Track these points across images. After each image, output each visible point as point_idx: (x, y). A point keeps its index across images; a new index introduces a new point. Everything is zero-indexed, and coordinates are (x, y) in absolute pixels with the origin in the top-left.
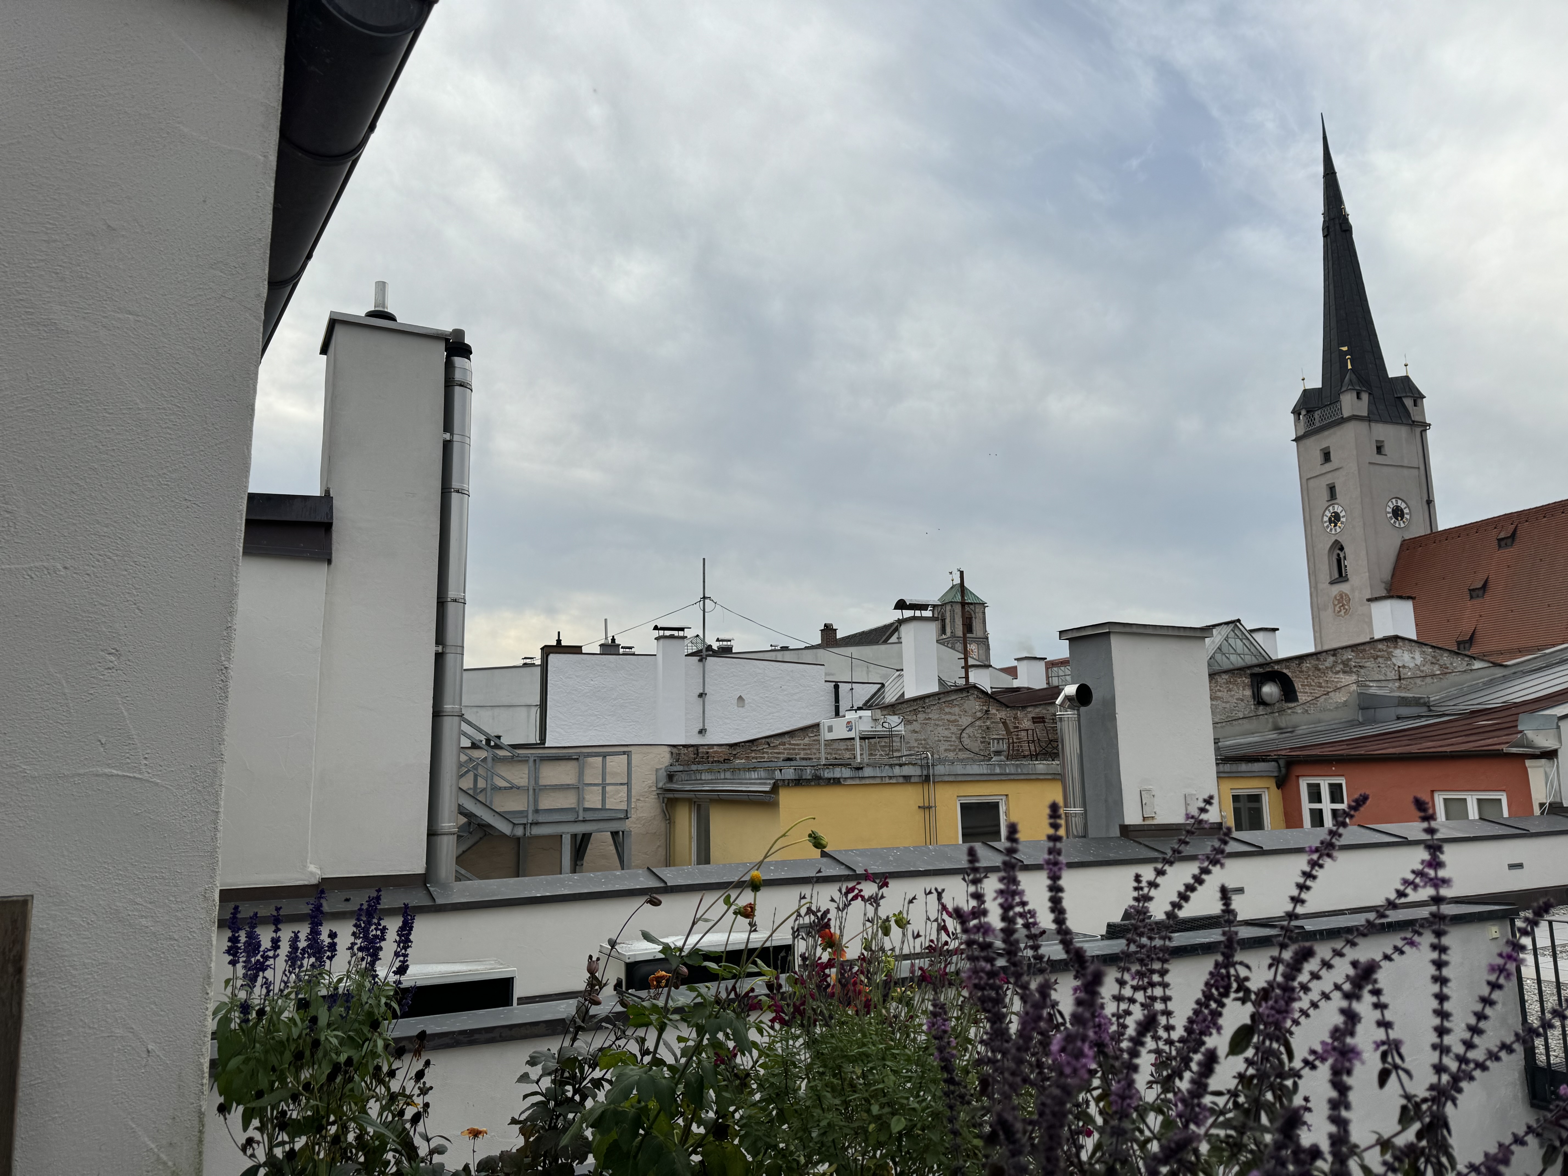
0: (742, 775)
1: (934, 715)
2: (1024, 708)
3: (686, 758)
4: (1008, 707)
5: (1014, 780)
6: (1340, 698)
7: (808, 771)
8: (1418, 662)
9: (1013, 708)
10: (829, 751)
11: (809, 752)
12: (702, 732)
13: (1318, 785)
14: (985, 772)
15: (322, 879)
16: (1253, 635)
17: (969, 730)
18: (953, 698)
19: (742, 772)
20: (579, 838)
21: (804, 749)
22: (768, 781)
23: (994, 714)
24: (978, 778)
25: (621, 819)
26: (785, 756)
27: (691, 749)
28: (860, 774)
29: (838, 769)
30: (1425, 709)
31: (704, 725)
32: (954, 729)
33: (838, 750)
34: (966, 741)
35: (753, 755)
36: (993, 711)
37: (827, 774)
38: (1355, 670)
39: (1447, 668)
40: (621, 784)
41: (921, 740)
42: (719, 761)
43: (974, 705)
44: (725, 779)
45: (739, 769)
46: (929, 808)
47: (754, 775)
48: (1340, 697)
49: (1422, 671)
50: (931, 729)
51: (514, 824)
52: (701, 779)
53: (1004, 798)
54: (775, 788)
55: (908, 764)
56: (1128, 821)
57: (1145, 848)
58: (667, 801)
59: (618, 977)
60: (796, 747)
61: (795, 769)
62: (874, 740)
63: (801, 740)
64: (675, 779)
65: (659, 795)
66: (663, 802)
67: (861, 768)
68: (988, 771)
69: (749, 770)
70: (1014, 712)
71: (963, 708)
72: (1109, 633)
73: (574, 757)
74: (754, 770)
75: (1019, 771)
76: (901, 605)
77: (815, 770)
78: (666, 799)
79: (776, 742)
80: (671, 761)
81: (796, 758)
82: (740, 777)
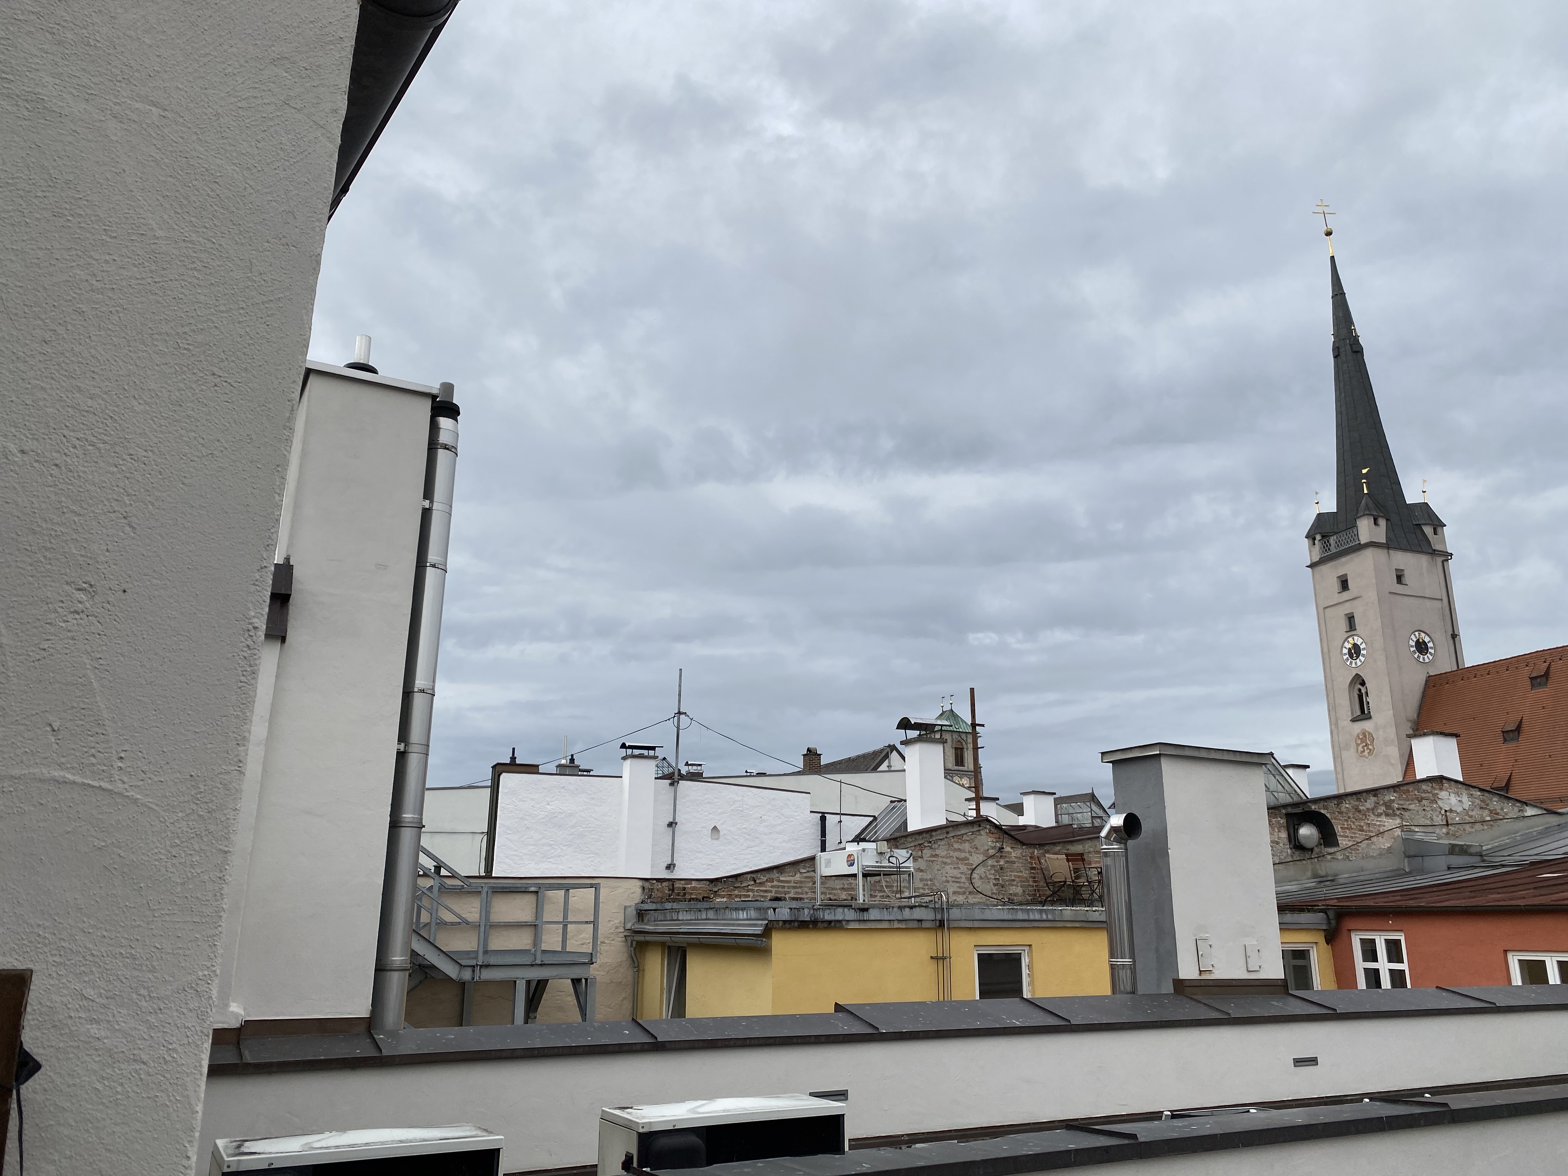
1: (942, 852)
2: (1041, 845)
3: (660, 895)
4: (1023, 844)
5: (1038, 927)
7: (806, 911)
8: (1466, 806)
9: (1028, 846)
10: (824, 890)
11: (799, 890)
12: (670, 867)
13: (1374, 941)
14: (1006, 917)
15: (246, 1021)
16: (1290, 771)
17: (980, 871)
18: (963, 832)
19: (727, 911)
20: (533, 985)
21: (795, 887)
22: (760, 922)
23: (1009, 853)
24: (998, 924)
25: (584, 964)
26: (773, 894)
27: (665, 884)
28: (866, 916)
29: (840, 910)
30: (1478, 859)
31: (673, 860)
32: (963, 868)
33: (833, 889)
34: (977, 883)
35: (736, 892)
36: (1008, 849)
37: (828, 916)
38: (1398, 812)
39: (1498, 814)
40: (587, 922)
41: (927, 880)
42: (697, 899)
43: (986, 841)
44: (707, 919)
45: (723, 909)
46: (943, 958)
47: (742, 915)
48: (1384, 844)
49: (1471, 817)
50: (938, 867)
51: (461, 965)
52: (677, 920)
53: (1027, 949)
54: (768, 931)
55: (920, 906)
56: (1183, 975)
57: (1206, 1008)
58: (636, 945)
59: (627, 1152)
60: (786, 885)
61: (791, 909)
62: (878, 878)
63: (792, 876)
64: (646, 919)
65: (627, 938)
66: (631, 947)
67: (864, 910)
68: (1010, 917)
69: (736, 909)
70: (1031, 851)
71: (973, 844)
72: (1159, 755)
73: (533, 889)
74: (743, 909)
75: (1044, 917)
76: (905, 724)
77: (812, 912)
78: (634, 943)
79: (763, 878)
80: (642, 898)
81: (785, 898)
82: (725, 917)
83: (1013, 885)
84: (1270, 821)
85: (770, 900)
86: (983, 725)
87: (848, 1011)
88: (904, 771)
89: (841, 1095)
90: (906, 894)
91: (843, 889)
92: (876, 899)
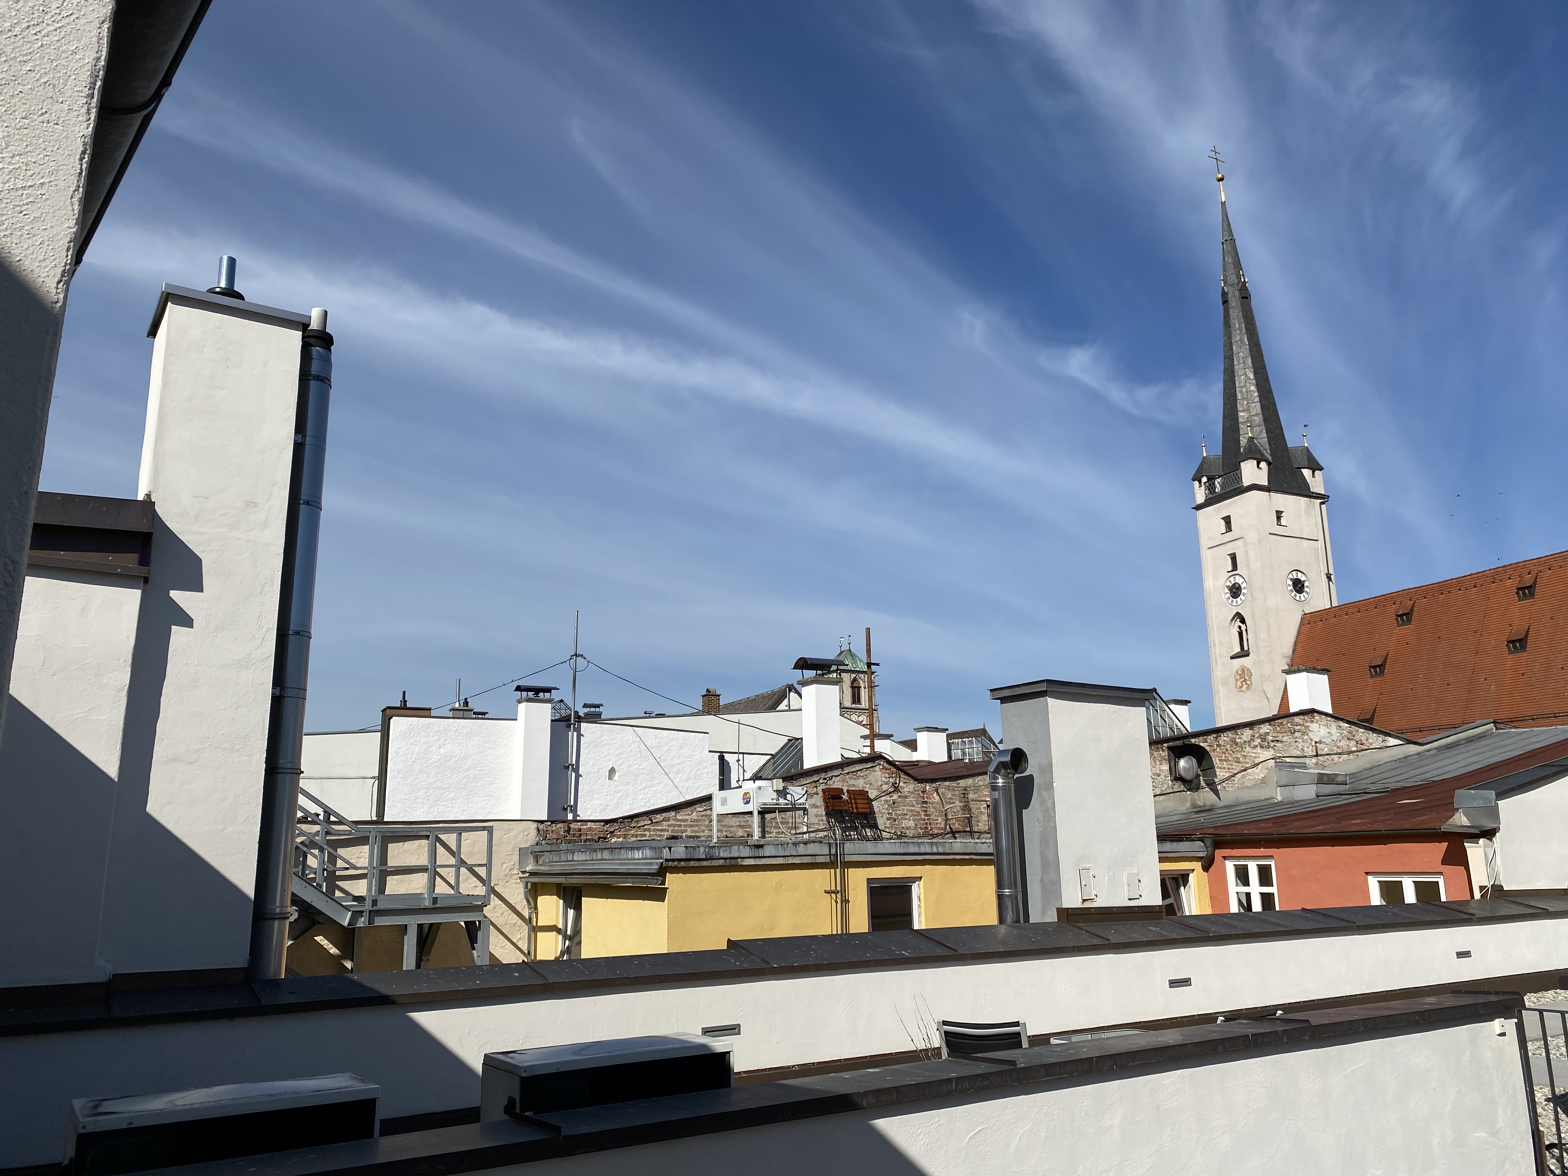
0: (624, 854)
2: (932, 781)
3: (555, 836)
4: (915, 779)
5: (929, 860)
6: (1259, 776)
7: (702, 849)
8: (1334, 738)
9: (920, 781)
10: (720, 827)
11: (696, 829)
13: (1245, 868)
14: (898, 851)
15: (113, 975)
18: (857, 768)
19: (623, 851)
20: (426, 929)
21: (691, 826)
22: (655, 861)
23: (902, 788)
24: (890, 858)
25: (478, 906)
26: (670, 833)
27: (559, 825)
28: (761, 853)
29: (736, 847)
35: (633, 832)
36: (901, 784)
37: (722, 855)
38: (1272, 744)
39: (1363, 744)
40: (480, 865)
42: (593, 840)
43: (880, 776)
44: (602, 860)
45: (620, 848)
46: (836, 892)
47: (638, 854)
48: (1258, 773)
49: (1339, 747)
51: (350, 911)
52: (573, 860)
53: (917, 881)
54: (662, 870)
55: (814, 842)
56: (1066, 905)
57: (1088, 934)
58: (531, 886)
59: (510, 1097)
60: (682, 823)
61: (686, 847)
62: (772, 815)
63: (690, 815)
64: (541, 860)
65: (521, 879)
66: (526, 887)
67: (759, 846)
68: (902, 851)
69: (632, 849)
70: (923, 785)
71: (867, 780)
72: (1047, 690)
73: (425, 833)
74: (638, 849)
75: (935, 850)
76: (803, 664)
77: (707, 850)
78: (529, 884)
79: (659, 817)
80: (538, 839)
81: (682, 836)
82: (621, 857)
83: (906, 819)
84: (1152, 754)
85: (667, 839)
86: (878, 664)
87: (741, 947)
88: (801, 710)
89: (733, 1030)
90: (800, 831)
91: (740, 826)
92: (771, 835)
